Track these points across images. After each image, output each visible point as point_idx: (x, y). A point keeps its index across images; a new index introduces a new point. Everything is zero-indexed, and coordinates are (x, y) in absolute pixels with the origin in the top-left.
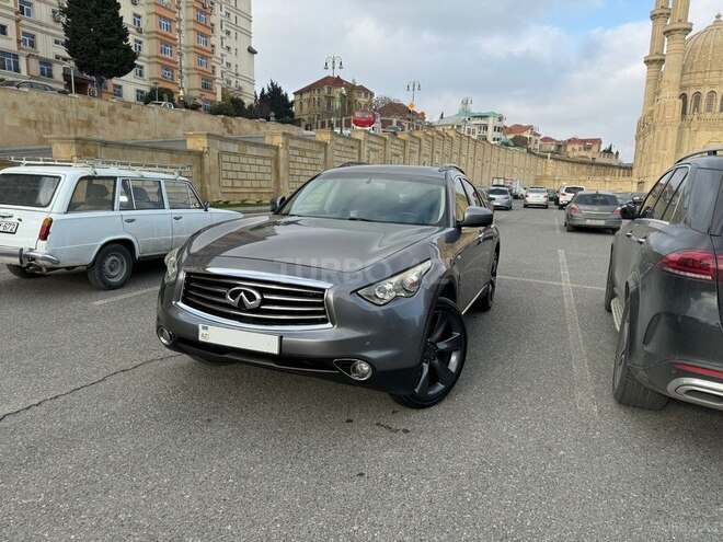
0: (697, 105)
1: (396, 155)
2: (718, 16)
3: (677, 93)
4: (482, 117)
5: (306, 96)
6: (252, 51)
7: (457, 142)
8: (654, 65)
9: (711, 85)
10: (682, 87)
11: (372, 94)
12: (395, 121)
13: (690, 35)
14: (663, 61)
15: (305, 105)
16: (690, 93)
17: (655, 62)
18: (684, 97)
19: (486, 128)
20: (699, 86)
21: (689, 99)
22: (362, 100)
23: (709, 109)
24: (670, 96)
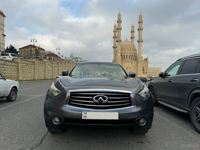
0: (124, 57)
1: (56, 67)
2: (126, 39)
3: (120, 55)
4: (76, 58)
5: (23, 50)
6: (4, 35)
7: (72, 64)
8: (115, 48)
9: (127, 53)
10: (121, 54)
11: (45, 50)
12: (52, 58)
13: (122, 42)
14: (117, 48)
15: (23, 52)
16: (123, 55)
17: (115, 47)
18: (121, 56)
19: (78, 61)
20: (124, 53)
21: (123, 56)
22: (42, 52)
23: (127, 59)
24: (119, 55)
